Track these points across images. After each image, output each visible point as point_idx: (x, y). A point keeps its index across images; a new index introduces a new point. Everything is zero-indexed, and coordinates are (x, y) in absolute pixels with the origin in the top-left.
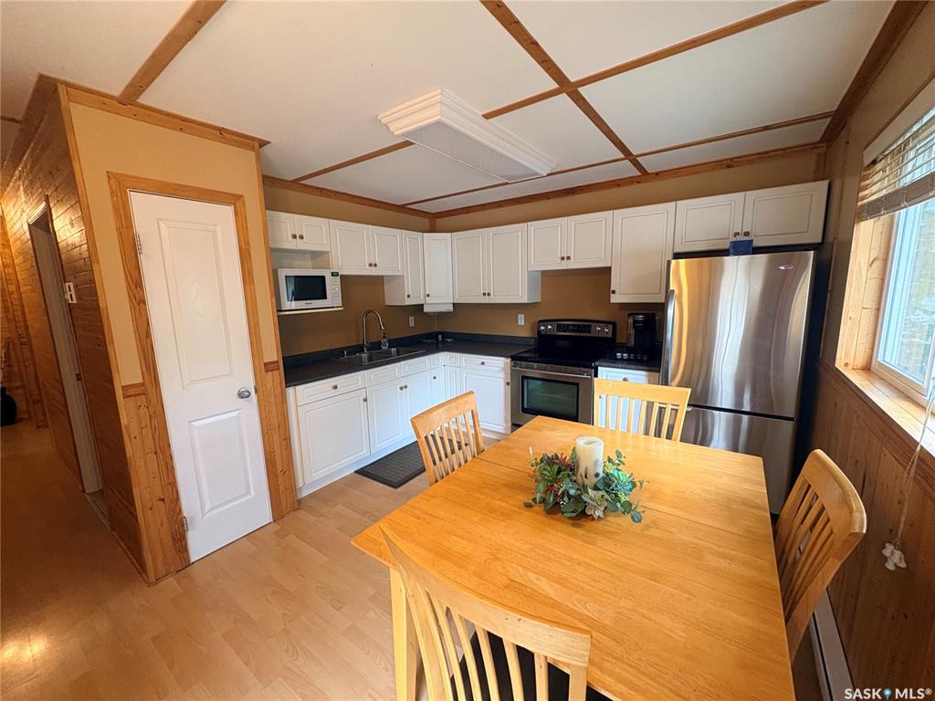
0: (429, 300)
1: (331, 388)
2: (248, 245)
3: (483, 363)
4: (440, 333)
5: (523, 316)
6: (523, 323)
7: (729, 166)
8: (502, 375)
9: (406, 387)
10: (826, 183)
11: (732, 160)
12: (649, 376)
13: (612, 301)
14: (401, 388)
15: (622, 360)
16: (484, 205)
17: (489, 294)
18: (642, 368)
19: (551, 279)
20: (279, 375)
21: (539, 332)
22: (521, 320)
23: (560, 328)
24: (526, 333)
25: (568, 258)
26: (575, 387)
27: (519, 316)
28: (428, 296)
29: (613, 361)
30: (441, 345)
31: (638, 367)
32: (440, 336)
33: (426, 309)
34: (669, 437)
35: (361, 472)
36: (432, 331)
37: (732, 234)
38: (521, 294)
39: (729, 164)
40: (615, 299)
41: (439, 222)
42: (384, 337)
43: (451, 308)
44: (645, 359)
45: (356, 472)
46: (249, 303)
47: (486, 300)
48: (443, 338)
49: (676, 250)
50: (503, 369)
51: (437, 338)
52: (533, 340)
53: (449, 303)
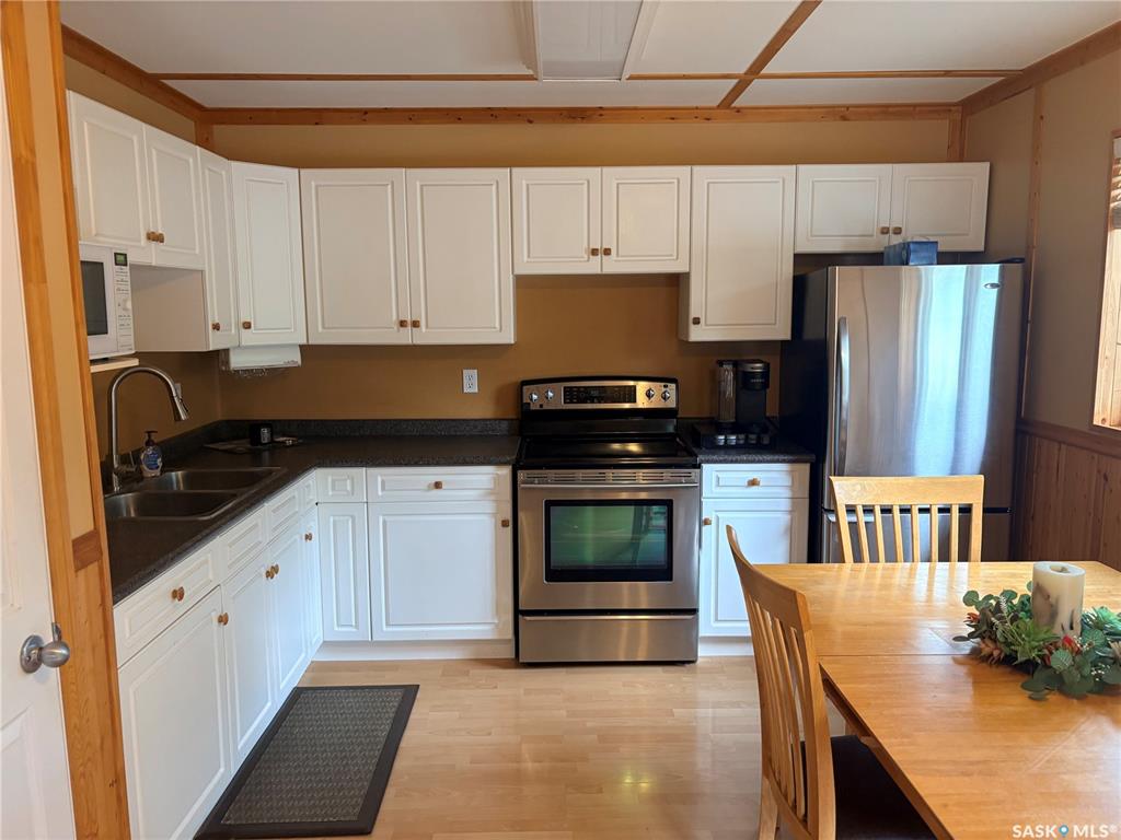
0: (248, 338)
1: (172, 597)
3: (438, 485)
4: (268, 424)
5: (475, 372)
6: (475, 389)
7: (844, 118)
9: (276, 570)
10: (987, 165)
11: (847, 107)
13: (693, 338)
14: (270, 574)
15: (727, 447)
17: (416, 324)
18: (782, 457)
21: (524, 406)
22: (471, 381)
23: (570, 395)
24: (483, 410)
25: (607, 252)
27: (466, 372)
28: (247, 326)
30: (266, 455)
31: (751, 457)
32: (265, 432)
33: (238, 361)
36: (213, 419)
37: (876, 232)
38: (495, 323)
39: (843, 113)
40: (697, 334)
43: (296, 358)
44: (766, 441)
47: (406, 337)
48: (272, 434)
49: (800, 250)
50: (491, 492)
51: (256, 439)
52: (504, 425)
53: (291, 346)
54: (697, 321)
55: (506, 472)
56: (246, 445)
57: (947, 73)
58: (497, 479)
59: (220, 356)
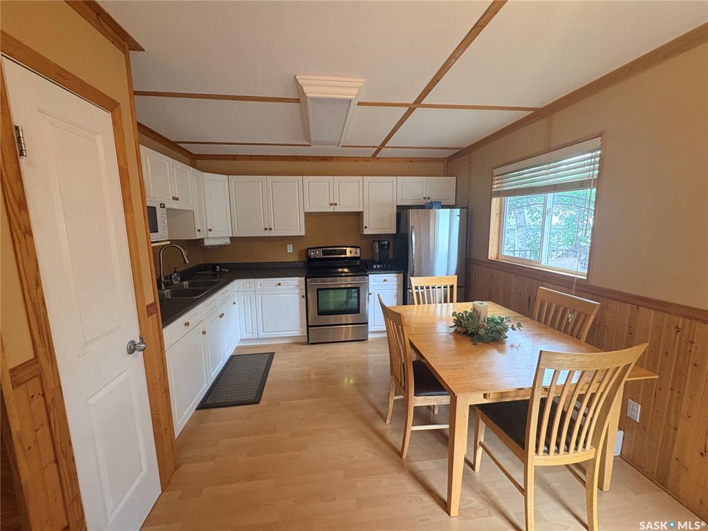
0: (211, 234)
1: (184, 326)
3: (279, 284)
4: (218, 265)
5: (291, 246)
6: (291, 251)
8: (297, 291)
9: (223, 315)
10: (454, 178)
11: (412, 158)
13: (365, 233)
14: (220, 317)
15: (376, 269)
17: (270, 229)
18: (394, 272)
21: (309, 257)
22: (290, 249)
23: (325, 253)
24: (295, 259)
25: (336, 204)
27: (288, 246)
28: (210, 230)
30: (218, 275)
32: (218, 267)
33: (207, 243)
37: (422, 198)
38: (299, 229)
39: (411, 160)
40: (366, 232)
43: (229, 241)
44: (389, 266)
45: (197, 409)
47: (267, 234)
48: (220, 268)
49: (398, 204)
50: (298, 286)
51: (214, 270)
52: (302, 263)
53: (226, 237)
54: (366, 227)
55: (303, 279)
56: (211, 272)
57: (442, 148)
58: (300, 281)
59: (200, 241)
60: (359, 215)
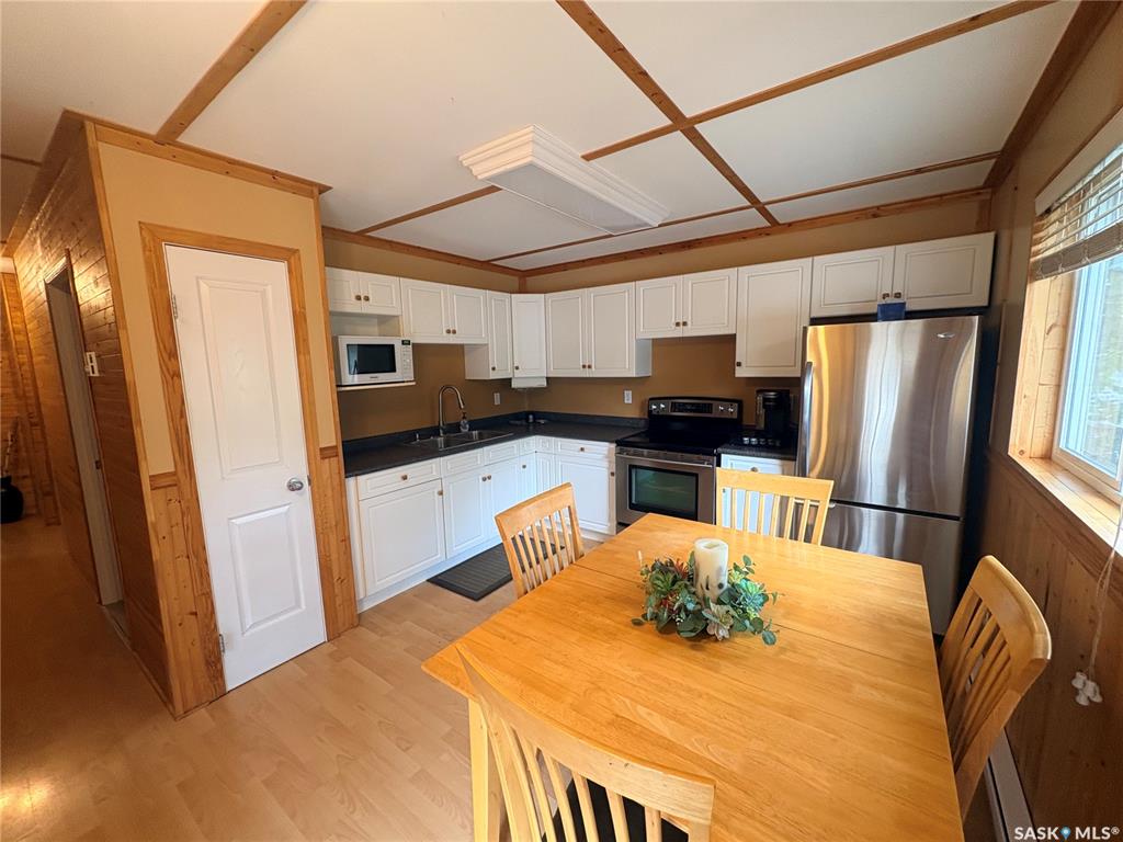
0: (518, 374)
1: (400, 479)
2: (304, 308)
3: (582, 449)
4: (532, 413)
5: (630, 392)
6: (630, 402)
7: (875, 216)
8: (606, 464)
9: (489, 478)
10: (990, 236)
11: (878, 208)
12: (782, 466)
13: (737, 375)
14: (484, 479)
15: (750, 445)
16: (583, 261)
17: (590, 367)
18: (773, 455)
19: (663, 348)
20: (337, 463)
21: (650, 412)
22: (628, 397)
23: (675, 407)
24: (633, 413)
25: (685, 324)
26: (694, 478)
27: (626, 392)
28: (517, 368)
29: (739, 447)
30: (531, 428)
31: (770, 455)
32: (531, 417)
33: (515, 384)
34: (808, 539)
35: (435, 581)
36: (522, 410)
37: (880, 297)
38: (627, 367)
39: (875, 213)
40: (740, 373)
41: (531, 281)
42: (464, 418)
43: (545, 384)
44: (778, 444)
45: (428, 580)
46: (304, 377)
47: (587, 374)
48: (535, 419)
50: (607, 457)
51: (527, 419)
53: (542, 377)
54: (739, 364)
55: (613, 446)
56: (524, 423)
58: (609, 450)
60: (729, 341)
